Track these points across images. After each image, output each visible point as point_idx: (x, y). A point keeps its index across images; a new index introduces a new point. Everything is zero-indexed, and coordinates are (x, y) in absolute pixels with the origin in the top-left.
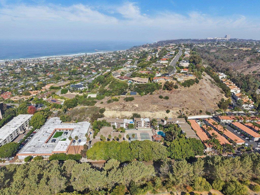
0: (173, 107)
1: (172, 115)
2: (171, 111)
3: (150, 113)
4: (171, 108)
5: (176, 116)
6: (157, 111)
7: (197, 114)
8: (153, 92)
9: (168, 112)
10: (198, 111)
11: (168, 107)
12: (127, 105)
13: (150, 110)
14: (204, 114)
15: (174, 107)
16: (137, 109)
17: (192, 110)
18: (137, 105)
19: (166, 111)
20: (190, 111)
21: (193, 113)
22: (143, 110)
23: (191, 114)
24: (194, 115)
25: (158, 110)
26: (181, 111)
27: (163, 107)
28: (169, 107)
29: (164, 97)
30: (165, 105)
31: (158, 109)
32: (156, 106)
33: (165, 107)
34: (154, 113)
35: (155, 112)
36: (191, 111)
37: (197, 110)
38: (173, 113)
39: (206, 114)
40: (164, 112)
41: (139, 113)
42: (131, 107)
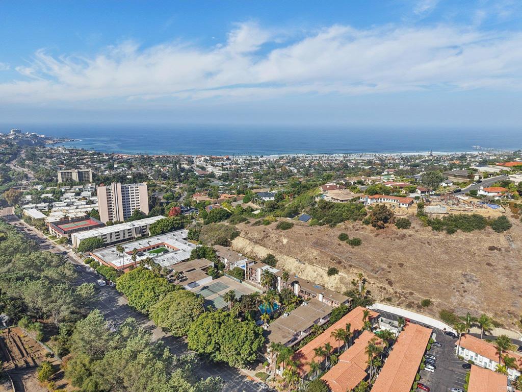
0: (351, 266)
1: (337, 283)
2: (342, 274)
3: (297, 263)
4: (345, 268)
5: (344, 289)
6: (311, 263)
7: (409, 306)
8: (340, 224)
9: (332, 272)
10: (418, 299)
11: (340, 262)
12: (272, 236)
13: (299, 258)
14: (432, 314)
15: (355, 267)
16: (280, 248)
17: (399, 291)
18: (285, 241)
19: (327, 269)
20: (392, 291)
21: (400, 298)
22: (289, 253)
23: (389, 300)
24: (399, 305)
25: (315, 261)
26: (366, 283)
27: (329, 259)
28: (342, 264)
29: (351, 238)
30: (336, 255)
31: (316, 259)
32: (315, 253)
33: (334, 260)
34: (302, 266)
35: (307, 264)
36: (396, 293)
37: (416, 295)
38: (342, 280)
39: (437, 315)
40: (323, 271)
41: (278, 257)
42: (275, 240)
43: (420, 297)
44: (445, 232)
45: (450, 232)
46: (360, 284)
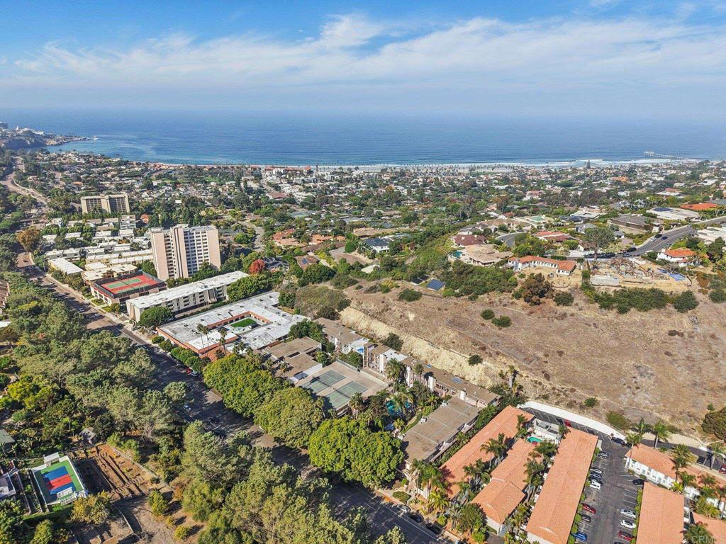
0: (498, 353)
1: (480, 376)
2: (487, 363)
3: (428, 347)
4: (490, 355)
5: (489, 383)
6: (447, 348)
7: (570, 405)
8: (482, 296)
9: (474, 360)
10: (580, 397)
11: (484, 349)
12: (393, 308)
13: (431, 340)
14: (597, 416)
15: (503, 355)
16: (405, 326)
17: (557, 386)
18: (412, 317)
19: (469, 357)
20: (549, 386)
21: (559, 395)
22: (417, 334)
23: (546, 397)
24: (557, 404)
25: (451, 345)
26: (517, 376)
27: (470, 343)
28: (487, 350)
29: (498, 316)
30: (479, 339)
31: (454, 342)
32: (452, 334)
33: (476, 345)
34: (436, 351)
35: (441, 348)
36: (554, 389)
37: (579, 392)
38: (487, 370)
39: (604, 418)
40: (463, 359)
41: (403, 337)
42: (398, 315)
43: (582, 395)
44: (615, 311)
45: (623, 311)
46: (510, 376)
